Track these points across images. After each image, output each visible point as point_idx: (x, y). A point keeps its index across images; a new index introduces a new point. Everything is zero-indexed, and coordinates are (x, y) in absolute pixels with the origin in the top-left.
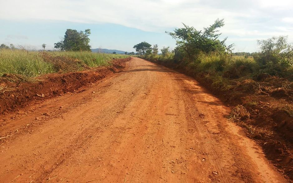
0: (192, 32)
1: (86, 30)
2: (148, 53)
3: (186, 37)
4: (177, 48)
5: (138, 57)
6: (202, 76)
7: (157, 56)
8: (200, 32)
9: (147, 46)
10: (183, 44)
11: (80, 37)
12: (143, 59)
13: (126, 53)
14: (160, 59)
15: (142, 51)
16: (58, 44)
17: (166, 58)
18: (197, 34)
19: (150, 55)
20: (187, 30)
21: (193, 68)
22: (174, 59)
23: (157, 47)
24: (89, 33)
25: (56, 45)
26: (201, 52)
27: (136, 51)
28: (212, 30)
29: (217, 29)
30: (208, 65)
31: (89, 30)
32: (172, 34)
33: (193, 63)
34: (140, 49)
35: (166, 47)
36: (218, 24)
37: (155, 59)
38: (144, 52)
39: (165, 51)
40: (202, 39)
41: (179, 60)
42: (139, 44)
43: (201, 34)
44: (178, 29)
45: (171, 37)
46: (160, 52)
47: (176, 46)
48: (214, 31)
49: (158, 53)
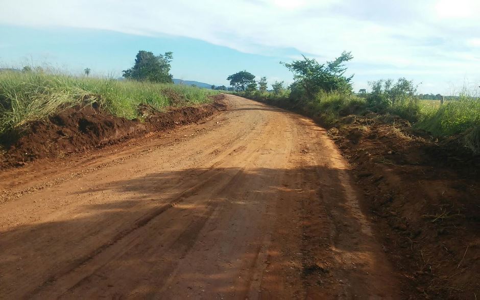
0: (312, 65)
1: (166, 53)
2: (251, 89)
3: (305, 72)
4: (294, 84)
5: (234, 94)
6: (319, 115)
7: (265, 94)
8: (322, 66)
9: (249, 77)
10: (302, 79)
11: (159, 63)
12: (242, 96)
13: (213, 87)
14: (271, 98)
15: (240, 85)
16: (128, 71)
17: (279, 96)
18: (318, 68)
19: (254, 92)
20: (307, 63)
21: (311, 108)
22: (290, 97)
23: (265, 80)
24: (170, 57)
25: (124, 73)
26: (322, 91)
27: (231, 84)
28: (337, 64)
29: (343, 62)
30: (327, 105)
31: (170, 53)
32: (288, 66)
33: (311, 103)
34: (237, 81)
35: (279, 82)
36: (344, 58)
37: (263, 97)
38: (243, 87)
39: (277, 87)
40: (325, 75)
41: (297, 99)
42: (235, 73)
43: (324, 69)
44: (295, 61)
45: (287, 69)
46: (270, 88)
47: (293, 81)
48: (339, 65)
49: (267, 89)
